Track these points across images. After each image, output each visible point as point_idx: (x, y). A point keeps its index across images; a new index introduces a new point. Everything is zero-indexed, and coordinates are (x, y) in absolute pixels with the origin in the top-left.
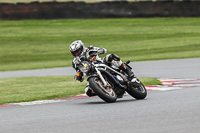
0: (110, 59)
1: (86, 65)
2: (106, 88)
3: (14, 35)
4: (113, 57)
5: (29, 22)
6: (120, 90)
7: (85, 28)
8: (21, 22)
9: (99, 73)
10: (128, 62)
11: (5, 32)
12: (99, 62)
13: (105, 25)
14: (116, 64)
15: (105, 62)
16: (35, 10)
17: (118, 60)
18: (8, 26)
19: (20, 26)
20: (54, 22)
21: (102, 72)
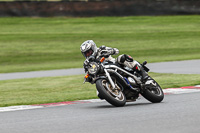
0: (123, 60)
1: (94, 66)
2: (114, 91)
3: (85, 32)
4: (125, 58)
5: (101, 19)
6: (131, 93)
7: (156, 25)
8: (92, 19)
9: (108, 74)
10: (145, 63)
11: (76, 29)
12: (110, 63)
13: (176, 22)
14: (129, 65)
15: (117, 64)
16: (106, 7)
17: (132, 60)
18: (79, 23)
19: (91, 23)
20: (125, 19)
21: (112, 74)
